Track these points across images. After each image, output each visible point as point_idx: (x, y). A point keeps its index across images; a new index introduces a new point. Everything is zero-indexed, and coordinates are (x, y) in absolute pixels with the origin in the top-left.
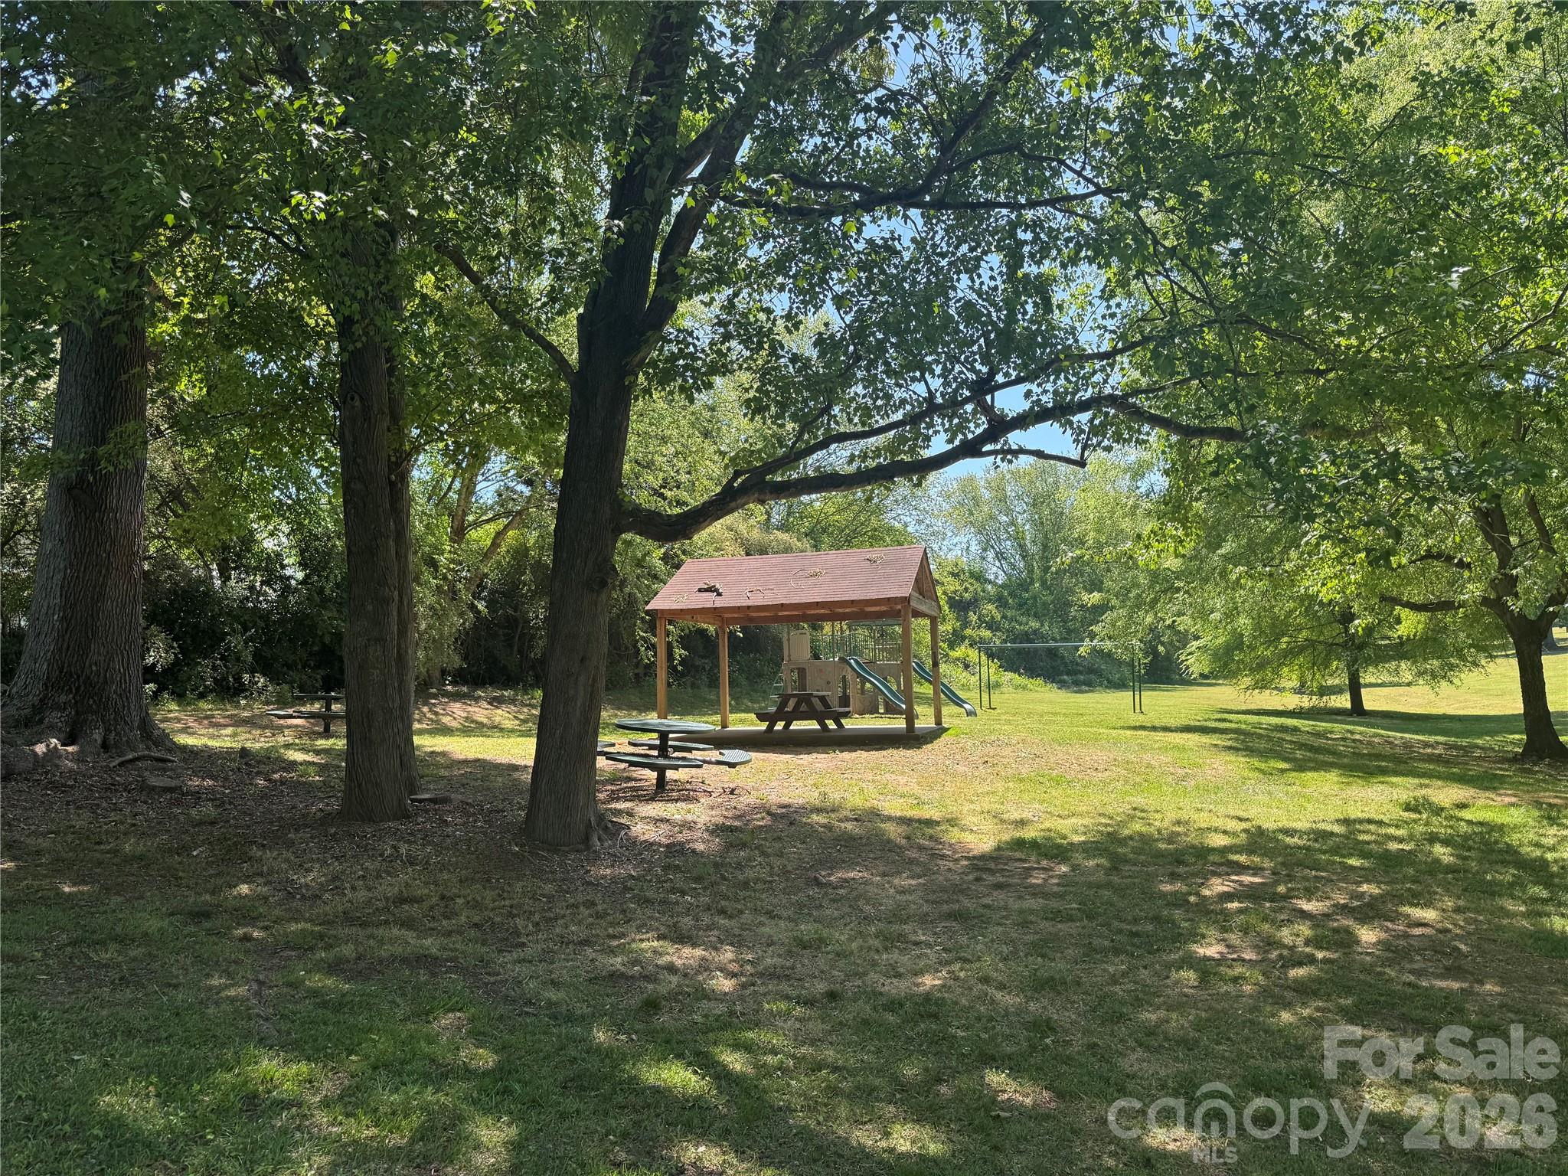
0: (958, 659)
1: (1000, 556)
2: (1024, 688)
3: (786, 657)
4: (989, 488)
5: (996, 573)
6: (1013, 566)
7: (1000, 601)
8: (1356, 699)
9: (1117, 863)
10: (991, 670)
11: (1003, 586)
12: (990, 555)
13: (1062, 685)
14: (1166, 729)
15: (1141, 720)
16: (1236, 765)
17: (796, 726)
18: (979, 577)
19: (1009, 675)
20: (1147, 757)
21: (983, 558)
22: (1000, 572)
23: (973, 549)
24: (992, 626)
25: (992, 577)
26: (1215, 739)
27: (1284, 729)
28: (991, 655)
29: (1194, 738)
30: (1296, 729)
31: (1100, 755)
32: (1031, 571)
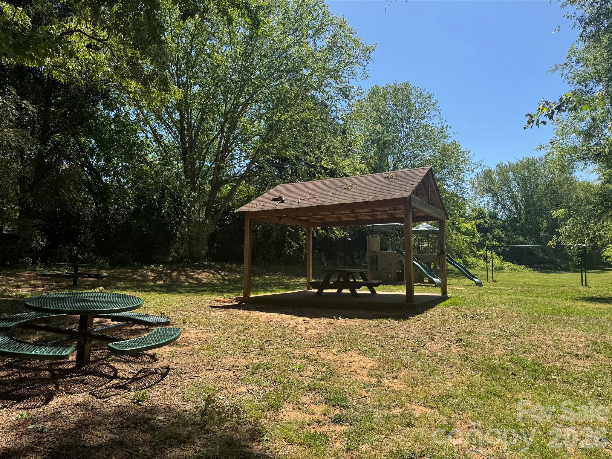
0: (481, 255)
1: (504, 207)
2: (515, 270)
3: (368, 250)
4: (499, 174)
5: (502, 215)
6: (510, 211)
7: (503, 228)
10: (497, 261)
11: (506, 221)
12: (499, 207)
13: (536, 269)
17: (382, 290)
18: (494, 216)
19: (508, 264)
21: (496, 208)
22: (504, 215)
23: (490, 204)
24: (499, 240)
25: (500, 217)
28: (498, 254)
32: (520, 214)
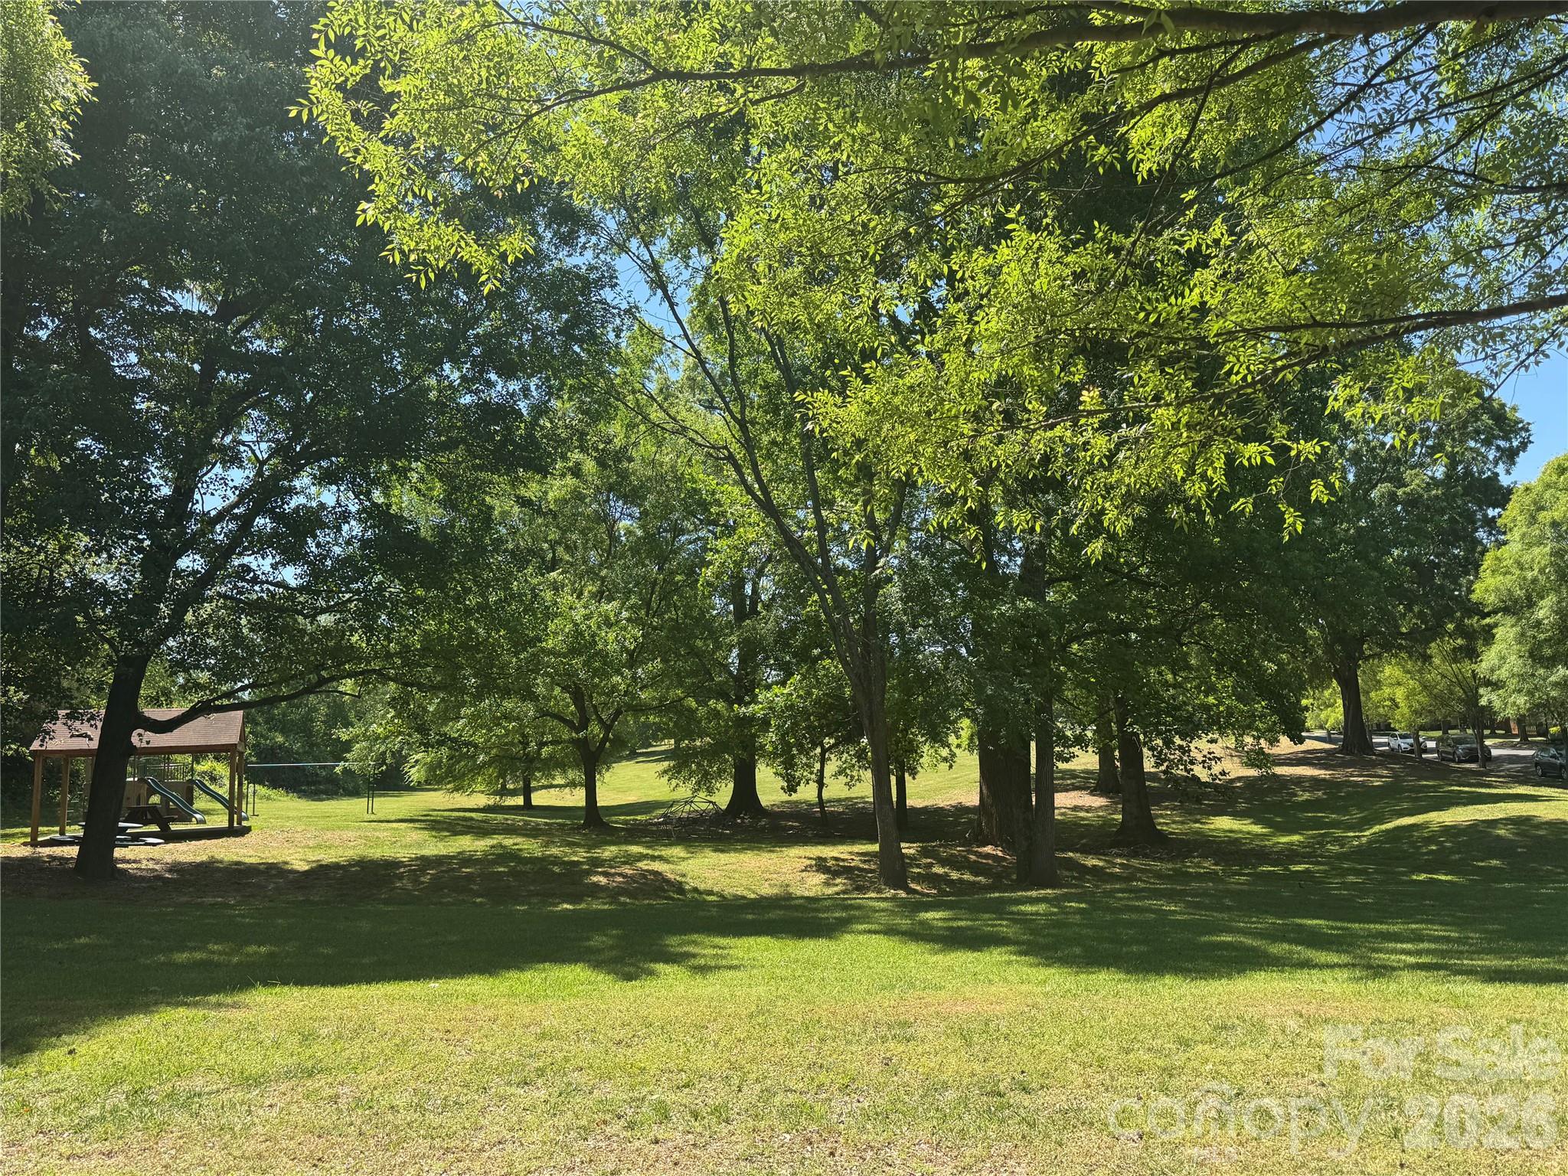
8: (528, 800)
9: (363, 868)
13: (303, 794)
14: (388, 822)
15: (373, 817)
16: (425, 835)
20: (377, 834)
26: (417, 825)
27: (465, 819)
29: (405, 825)
30: (472, 819)
31: (351, 834)
